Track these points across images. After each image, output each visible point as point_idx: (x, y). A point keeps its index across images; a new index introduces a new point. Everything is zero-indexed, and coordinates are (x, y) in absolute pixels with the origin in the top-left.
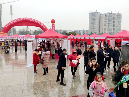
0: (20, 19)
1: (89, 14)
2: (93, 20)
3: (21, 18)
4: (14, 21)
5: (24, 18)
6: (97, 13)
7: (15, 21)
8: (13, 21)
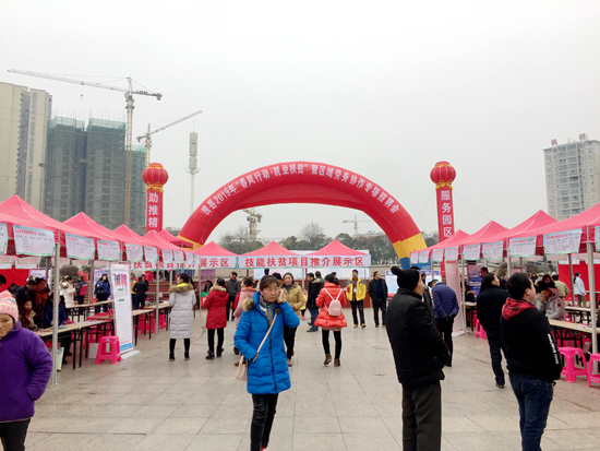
0: (269, 168)
1: (546, 151)
2: (569, 182)
3: (275, 165)
4: (242, 181)
5: (288, 164)
6: (588, 147)
7: (250, 178)
8: (237, 183)
